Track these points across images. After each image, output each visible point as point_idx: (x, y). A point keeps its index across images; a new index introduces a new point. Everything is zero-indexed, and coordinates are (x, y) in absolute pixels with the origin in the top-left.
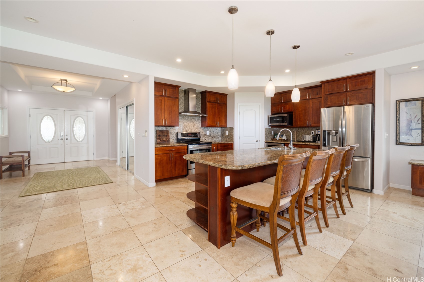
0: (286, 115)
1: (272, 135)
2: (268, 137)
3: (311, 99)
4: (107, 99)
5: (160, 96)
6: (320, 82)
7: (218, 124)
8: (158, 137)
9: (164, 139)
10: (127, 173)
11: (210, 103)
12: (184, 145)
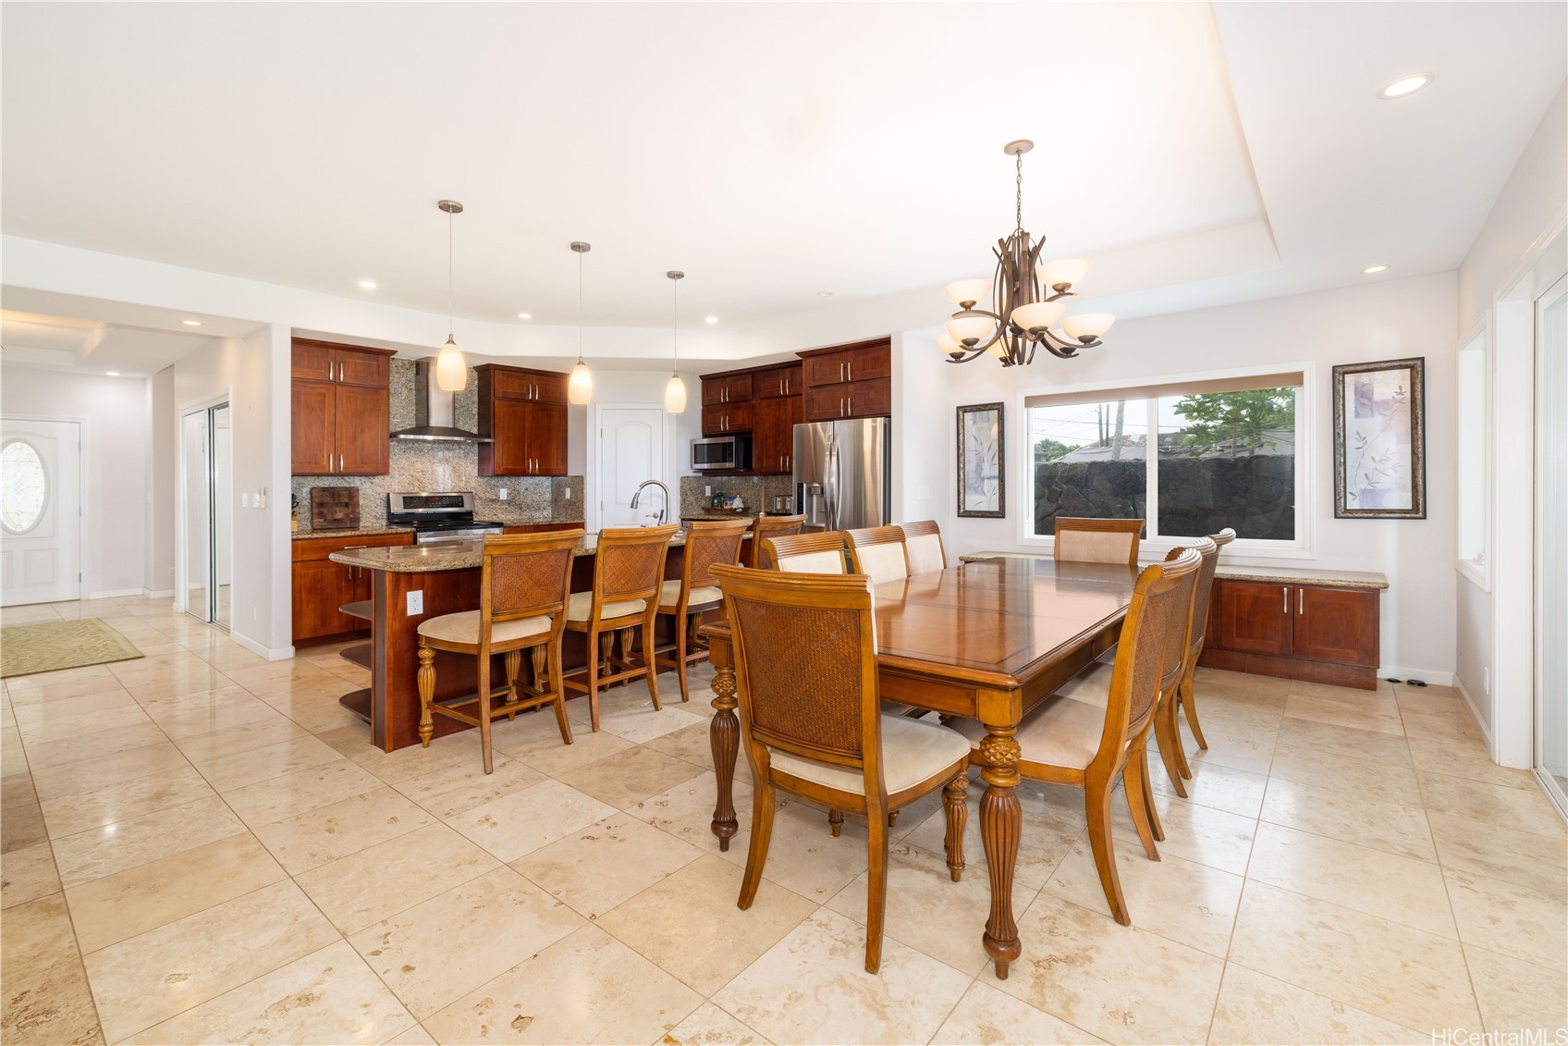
0: (732, 439)
1: (705, 498)
2: (691, 504)
3: (789, 396)
4: (143, 375)
5: (320, 382)
6: (797, 354)
7: (533, 465)
8: (315, 511)
9: (340, 515)
10: (208, 632)
11: (506, 402)
12: (400, 533)
